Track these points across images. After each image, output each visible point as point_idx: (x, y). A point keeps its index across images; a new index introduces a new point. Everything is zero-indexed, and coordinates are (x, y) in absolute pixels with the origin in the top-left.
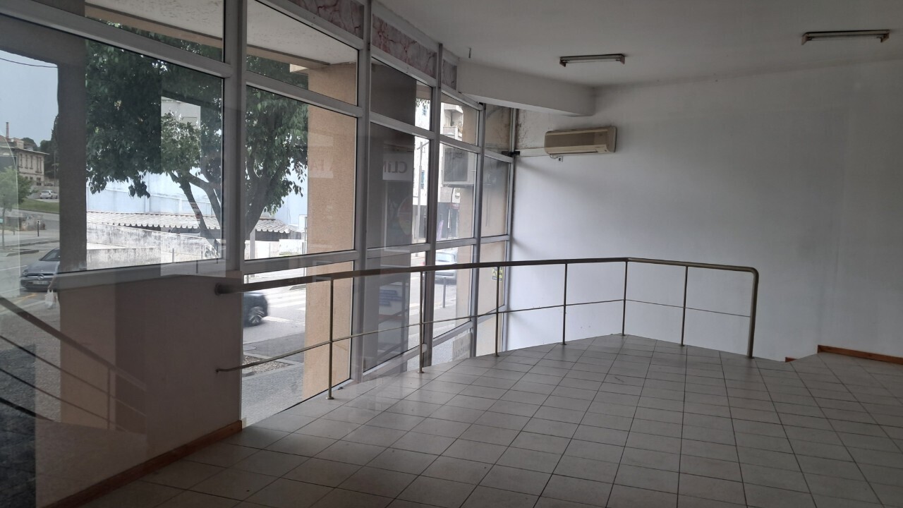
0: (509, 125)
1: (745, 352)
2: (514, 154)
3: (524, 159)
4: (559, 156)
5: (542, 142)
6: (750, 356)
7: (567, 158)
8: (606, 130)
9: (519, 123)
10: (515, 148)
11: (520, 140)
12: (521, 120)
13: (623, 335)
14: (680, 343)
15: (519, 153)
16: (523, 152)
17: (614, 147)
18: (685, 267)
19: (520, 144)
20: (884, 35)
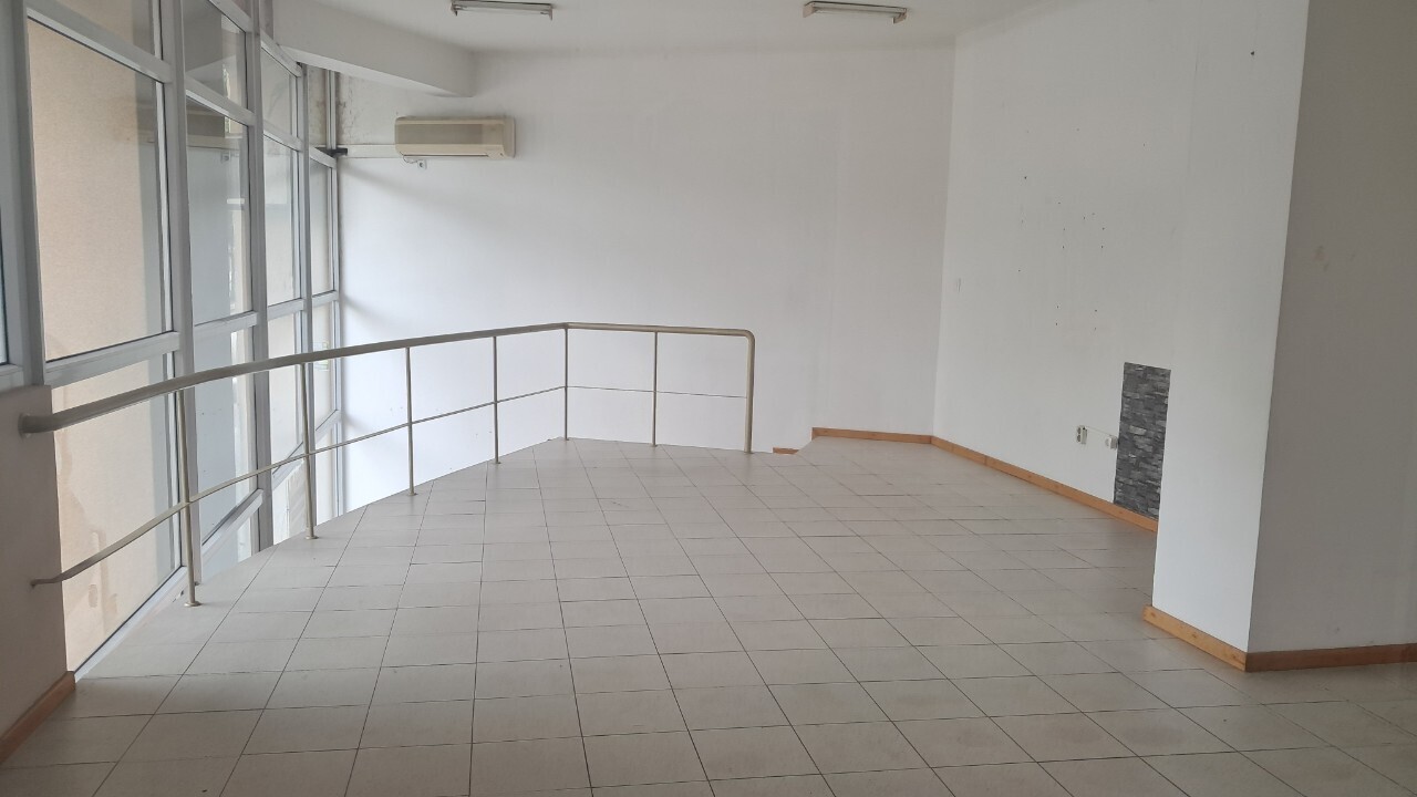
0: (324, 103)
1: (742, 447)
2: (337, 153)
3: (355, 163)
4: (419, 160)
5: (391, 136)
6: (749, 452)
7: (431, 163)
8: (502, 122)
9: (342, 101)
10: (338, 144)
11: (345, 131)
12: (345, 96)
13: (566, 439)
14: (651, 442)
15: (345, 151)
16: (352, 151)
17: (513, 149)
18: (653, 334)
19: (345, 137)
20: (900, 15)
